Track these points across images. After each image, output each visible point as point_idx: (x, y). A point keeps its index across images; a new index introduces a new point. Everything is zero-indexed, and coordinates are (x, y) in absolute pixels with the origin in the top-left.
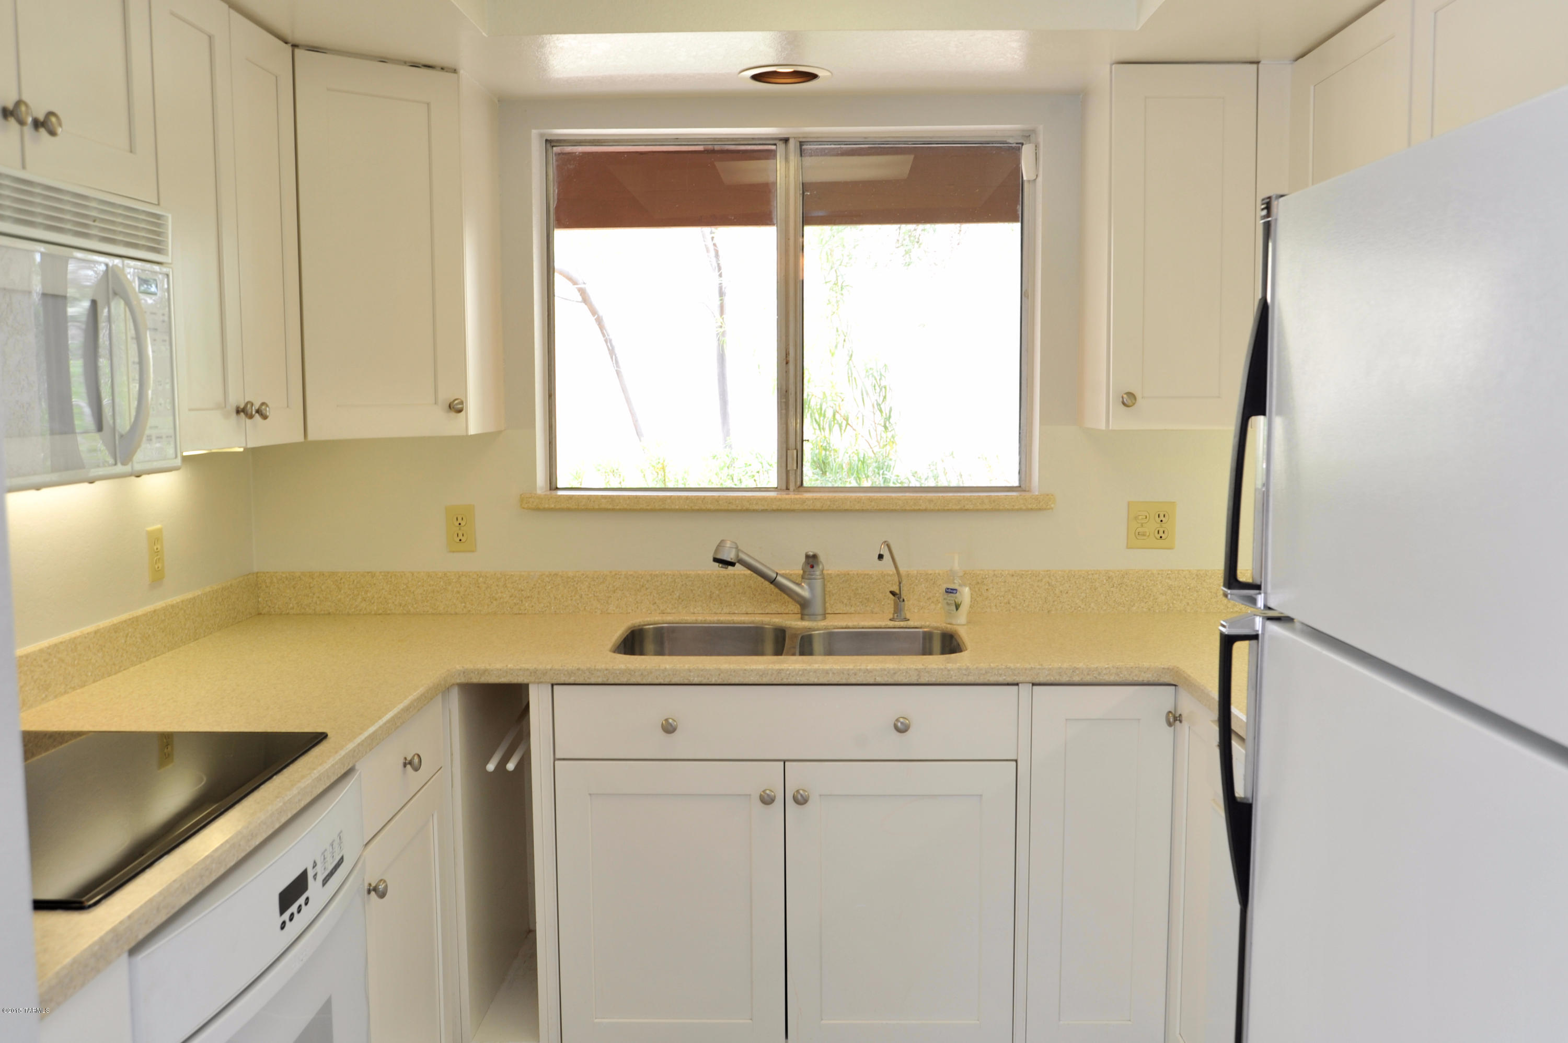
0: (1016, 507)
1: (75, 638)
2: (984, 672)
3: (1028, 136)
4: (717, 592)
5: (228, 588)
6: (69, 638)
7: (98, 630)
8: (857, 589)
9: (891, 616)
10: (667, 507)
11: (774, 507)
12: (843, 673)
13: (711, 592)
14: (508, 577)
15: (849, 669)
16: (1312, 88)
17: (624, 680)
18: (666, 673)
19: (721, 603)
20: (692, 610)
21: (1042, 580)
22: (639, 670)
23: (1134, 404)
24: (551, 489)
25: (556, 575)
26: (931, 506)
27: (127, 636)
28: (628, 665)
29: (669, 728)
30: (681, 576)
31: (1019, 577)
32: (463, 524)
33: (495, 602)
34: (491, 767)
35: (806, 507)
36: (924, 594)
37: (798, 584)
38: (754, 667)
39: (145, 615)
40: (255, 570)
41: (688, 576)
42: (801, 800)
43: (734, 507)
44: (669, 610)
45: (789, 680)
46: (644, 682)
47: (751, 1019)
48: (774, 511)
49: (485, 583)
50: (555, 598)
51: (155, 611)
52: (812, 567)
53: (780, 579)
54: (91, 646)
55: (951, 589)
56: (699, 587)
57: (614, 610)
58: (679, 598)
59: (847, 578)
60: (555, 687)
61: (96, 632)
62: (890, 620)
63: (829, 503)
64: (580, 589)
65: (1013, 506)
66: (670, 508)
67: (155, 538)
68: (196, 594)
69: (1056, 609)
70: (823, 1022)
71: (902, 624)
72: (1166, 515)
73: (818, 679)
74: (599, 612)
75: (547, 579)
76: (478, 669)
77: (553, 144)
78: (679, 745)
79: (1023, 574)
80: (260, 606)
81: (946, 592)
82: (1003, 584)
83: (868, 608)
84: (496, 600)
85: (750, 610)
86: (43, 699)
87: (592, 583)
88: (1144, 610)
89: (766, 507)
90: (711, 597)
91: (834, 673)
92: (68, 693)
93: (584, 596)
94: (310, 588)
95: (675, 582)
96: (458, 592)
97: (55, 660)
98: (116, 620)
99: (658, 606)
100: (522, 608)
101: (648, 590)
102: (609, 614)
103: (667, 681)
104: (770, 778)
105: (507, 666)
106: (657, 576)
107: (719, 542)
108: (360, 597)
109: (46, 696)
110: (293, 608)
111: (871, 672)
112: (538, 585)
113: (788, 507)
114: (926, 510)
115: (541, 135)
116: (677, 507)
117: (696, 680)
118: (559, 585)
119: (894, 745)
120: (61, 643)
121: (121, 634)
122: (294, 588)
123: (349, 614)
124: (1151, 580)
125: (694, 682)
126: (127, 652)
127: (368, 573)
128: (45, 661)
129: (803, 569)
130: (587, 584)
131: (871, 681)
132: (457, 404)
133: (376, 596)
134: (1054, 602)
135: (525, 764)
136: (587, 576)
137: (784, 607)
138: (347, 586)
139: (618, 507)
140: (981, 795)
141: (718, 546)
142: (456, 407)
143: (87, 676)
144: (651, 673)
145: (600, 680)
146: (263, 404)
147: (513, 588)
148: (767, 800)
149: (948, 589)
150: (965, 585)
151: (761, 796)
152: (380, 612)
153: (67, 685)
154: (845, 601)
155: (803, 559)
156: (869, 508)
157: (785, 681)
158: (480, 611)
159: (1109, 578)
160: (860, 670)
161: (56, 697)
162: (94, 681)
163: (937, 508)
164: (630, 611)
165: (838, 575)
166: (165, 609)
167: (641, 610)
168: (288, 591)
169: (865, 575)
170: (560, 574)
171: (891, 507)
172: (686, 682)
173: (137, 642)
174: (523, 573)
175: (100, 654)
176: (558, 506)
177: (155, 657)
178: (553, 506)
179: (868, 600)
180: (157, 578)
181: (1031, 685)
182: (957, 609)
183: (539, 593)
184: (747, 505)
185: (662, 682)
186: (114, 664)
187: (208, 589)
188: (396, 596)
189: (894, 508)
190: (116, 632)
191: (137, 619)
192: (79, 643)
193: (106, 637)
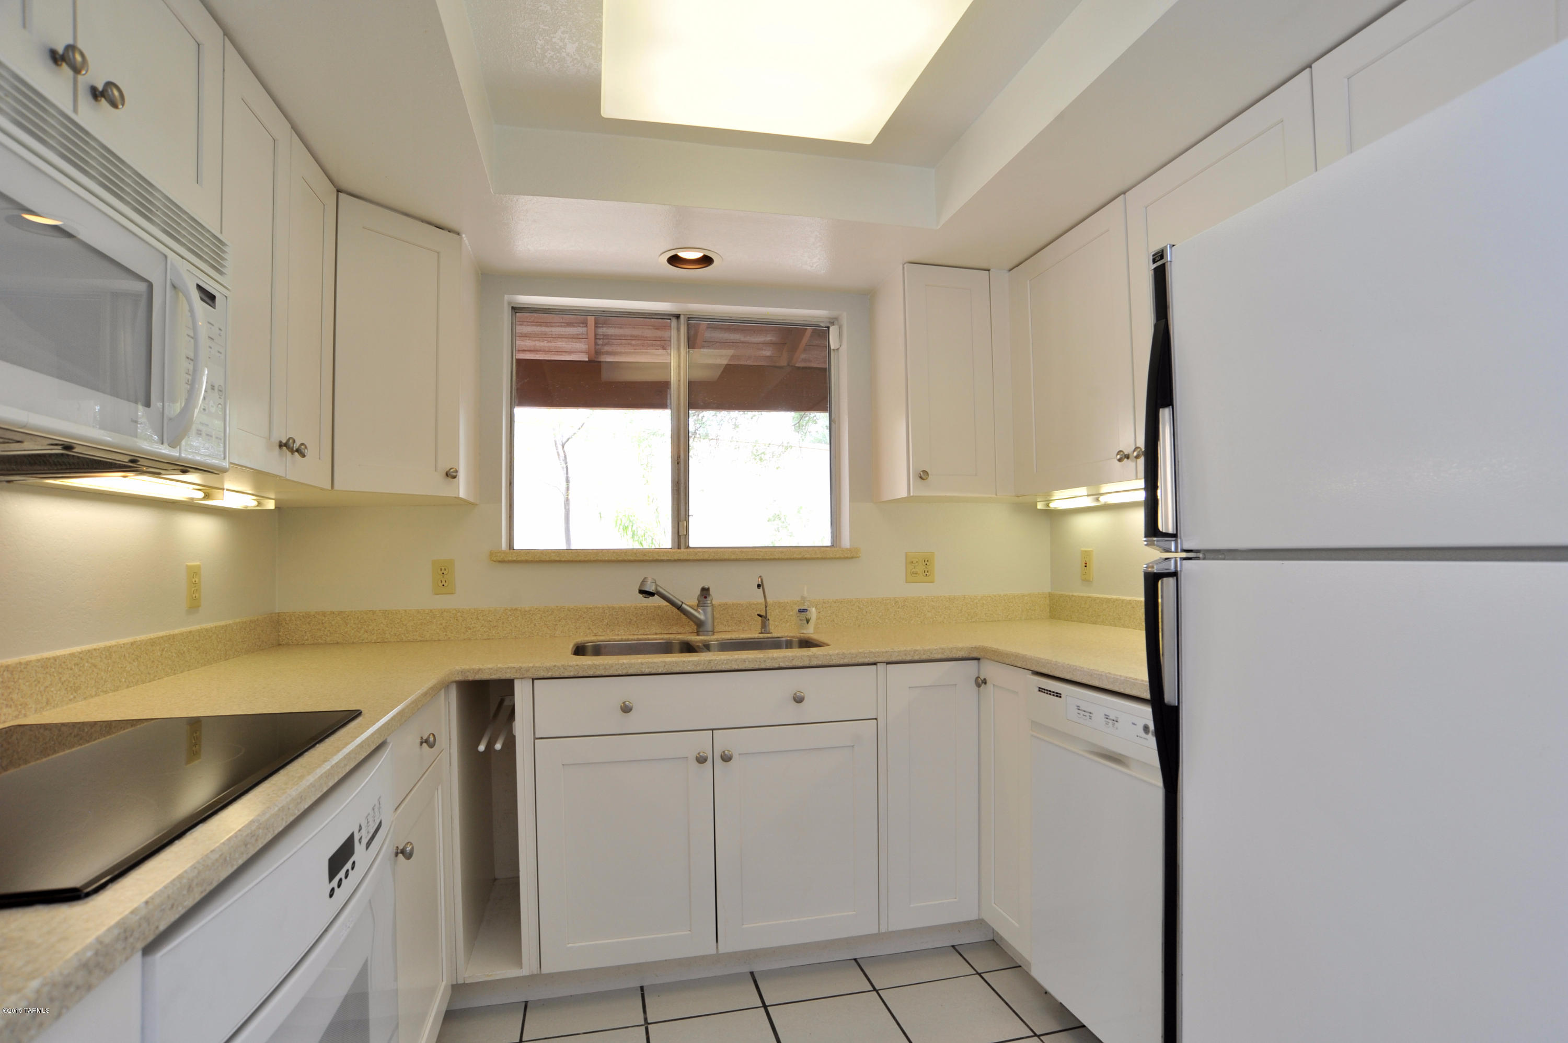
0: (838, 556)
1: (110, 647)
2: (855, 656)
3: (833, 321)
4: (635, 619)
5: (255, 622)
6: (103, 646)
7: (135, 642)
8: (733, 615)
9: (760, 631)
10: (599, 559)
11: (676, 558)
12: (756, 661)
13: (630, 619)
14: (479, 612)
15: (760, 658)
16: (1028, 282)
17: (591, 673)
18: (624, 666)
19: (638, 627)
20: (617, 633)
21: (854, 605)
22: (603, 665)
23: (927, 479)
24: (510, 549)
25: (516, 609)
26: (782, 556)
27: (163, 650)
28: (594, 662)
29: (626, 709)
30: (609, 608)
31: (839, 604)
32: (445, 573)
33: (469, 631)
34: (482, 748)
35: (698, 558)
36: (778, 616)
37: (696, 610)
38: (691, 659)
39: (182, 634)
40: (277, 611)
41: (614, 608)
42: (726, 758)
43: (647, 558)
44: (600, 634)
45: (717, 668)
46: (607, 674)
47: (690, 931)
48: (675, 561)
49: (462, 617)
50: (516, 627)
51: (190, 632)
52: (705, 597)
53: (684, 606)
54: (127, 655)
55: (803, 609)
56: (622, 616)
57: (559, 634)
58: (608, 624)
59: (725, 607)
60: (535, 681)
61: (132, 644)
62: (759, 633)
63: (713, 555)
64: (534, 620)
65: (835, 555)
66: (601, 559)
67: (194, 573)
68: (228, 623)
69: (864, 624)
70: (744, 926)
71: (769, 635)
72: (929, 561)
73: (738, 666)
74: (548, 636)
75: (510, 613)
76: (473, 669)
77: (516, 311)
78: (633, 722)
79: (842, 601)
80: (280, 639)
81: (799, 611)
82: (829, 608)
83: (741, 628)
84: (470, 629)
85: (658, 632)
86: (70, 700)
87: (544, 615)
88: (919, 622)
89: (670, 558)
90: (630, 623)
91: (749, 661)
92: (99, 695)
93: (537, 625)
94: (323, 623)
95: (604, 613)
96: (441, 624)
97: (86, 665)
98: (152, 636)
99: (592, 631)
100: (490, 635)
101: (585, 619)
102: (555, 637)
103: (624, 672)
104: (702, 743)
105: (497, 666)
106: (590, 608)
107: (643, 579)
108: (363, 629)
109: (75, 697)
110: (307, 640)
111: (776, 659)
112: (502, 617)
113: (685, 558)
114: (779, 559)
115: (509, 303)
116: (607, 559)
117: (647, 671)
118: (518, 617)
119: (792, 713)
120: (95, 649)
121: (158, 648)
122: (309, 624)
123: (353, 643)
124: (922, 603)
125: (645, 673)
126: (162, 664)
127: (370, 611)
128: (76, 664)
129: (698, 600)
130: (539, 615)
131: (776, 666)
132: (452, 472)
133: (376, 629)
134: (862, 619)
135: (510, 743)
136: (539, 610)
137: (683, 629)
138: (352, 622)
139: (563, 559)
140: (853, 746)
141: (643, 581)
142: (451, 475)
143: (120, 682)
144: (612, 666)
145: (572, 674)
146: (302, 444)
147: (483, 620)
148: (701, 760)
149: (800, 609)
150: (813, 607)
151: (697, 756)
152: (379, 640)
153: (98, 688)
154: (725, 623)
155: (698, 592)
156: (741, 557)
157: (714, 669)
158: (458, 638)
159: (896, 602)
160: (768, 658)
161: (85, 699)
162: (128, 687)
163: (786, 557)
164: (571, 634)
165: (720, 605)
166: (199, 632)
167: (580, 633)
168: (304, 626)
169: (738, 604)
170: (520, 609)
171: (756, 557)
172: (639, 672)
173: (172, 656)
174: (491, 609)
175: (135, 664)
176: (519, 559)
177: (188, 670)
178: (515, 559)
179: (740, 621)
180: (194, 606)
181: (885, 664)
182: (808, 623)
183: (503, 623)
184: (657, 557)
185: (620, 673)
186: (149, 674)
187: (238, 620)
188: (392, 628)
189: (758, 557)
190: (152, 645)
191: (174, 636)
192: (114, 652)
193: (142, 649)
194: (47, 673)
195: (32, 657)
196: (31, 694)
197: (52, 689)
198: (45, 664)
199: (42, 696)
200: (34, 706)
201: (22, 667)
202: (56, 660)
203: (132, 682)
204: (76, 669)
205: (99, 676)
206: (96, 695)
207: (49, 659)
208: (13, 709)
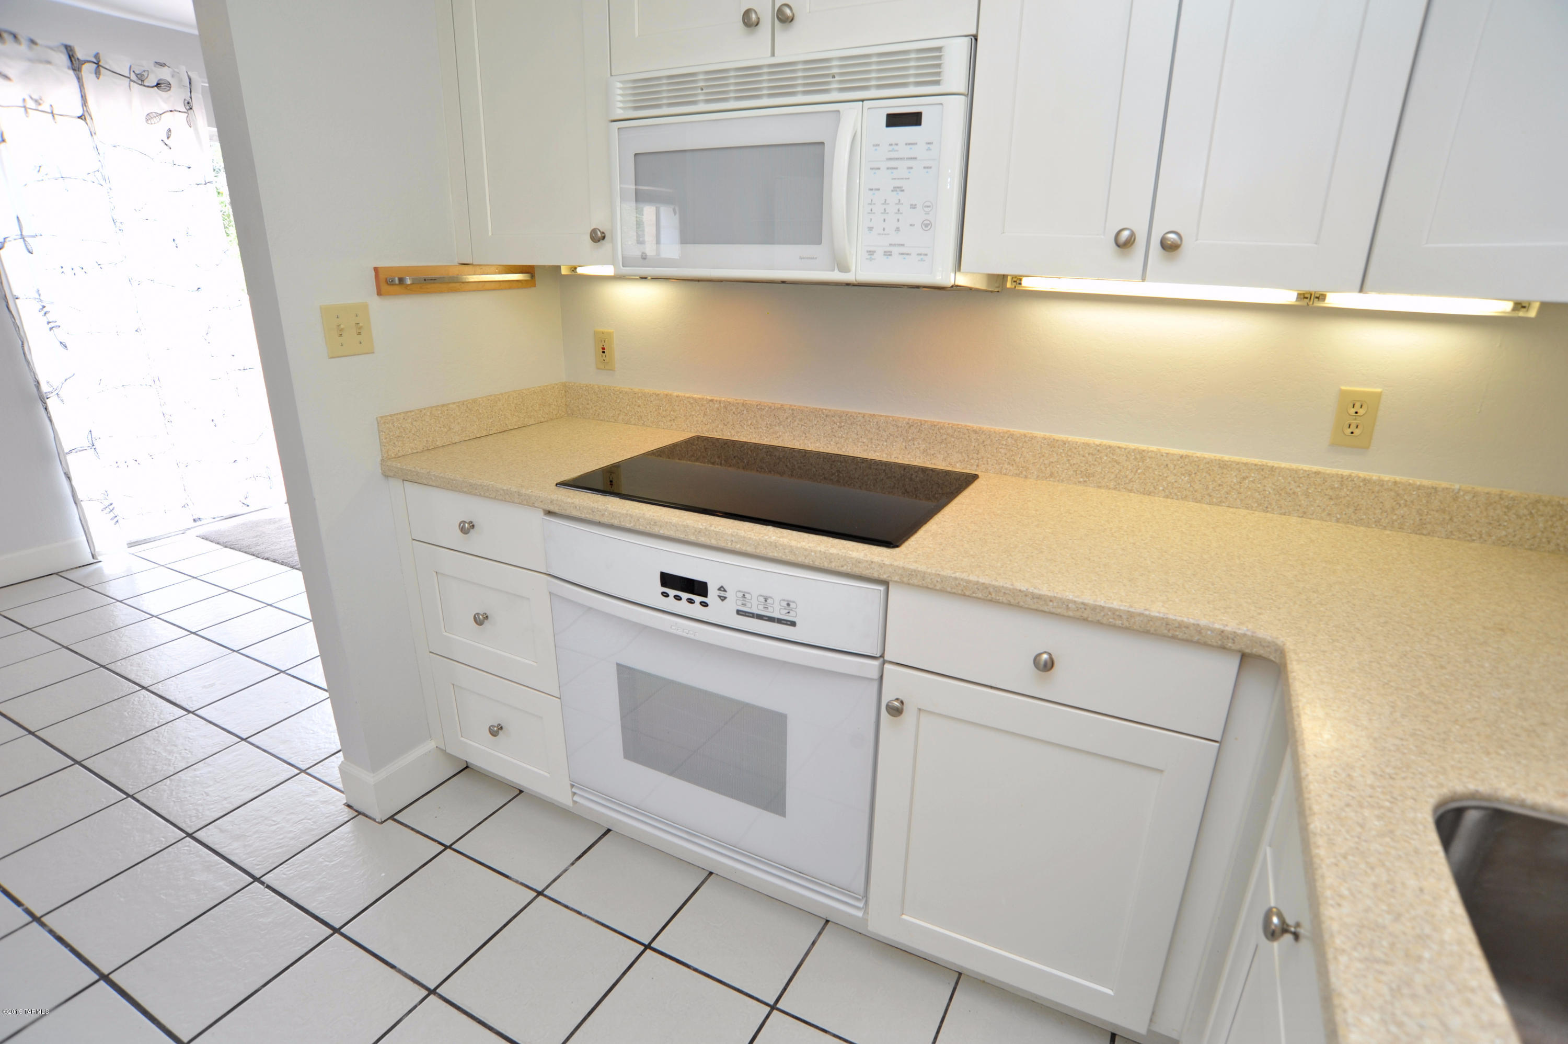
67: (1359, 400)
121: (1234, 473)
126: (1240, 493)
173: (1264, 491)
180: (1349, 443)
190: (1222, 467)
191: (1272, 469)
192: (1150, 458)
193: (1201, 467)
194: (1053, 451)
195: (1039, 434)
196: (1034, 463)
197: (1058, 466)
198: (1052, 444)
199: (1046, 468)
200: (1036, 473)
201: (1027, 439)
202: (1065, 444)
203: (1176, 494)
204: (1090, 458)
205: (1123, 474)
206: (1115, 489)
207: (1057, 441)
208: (1015, 467)
